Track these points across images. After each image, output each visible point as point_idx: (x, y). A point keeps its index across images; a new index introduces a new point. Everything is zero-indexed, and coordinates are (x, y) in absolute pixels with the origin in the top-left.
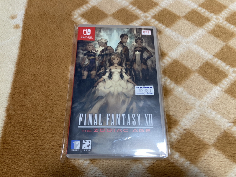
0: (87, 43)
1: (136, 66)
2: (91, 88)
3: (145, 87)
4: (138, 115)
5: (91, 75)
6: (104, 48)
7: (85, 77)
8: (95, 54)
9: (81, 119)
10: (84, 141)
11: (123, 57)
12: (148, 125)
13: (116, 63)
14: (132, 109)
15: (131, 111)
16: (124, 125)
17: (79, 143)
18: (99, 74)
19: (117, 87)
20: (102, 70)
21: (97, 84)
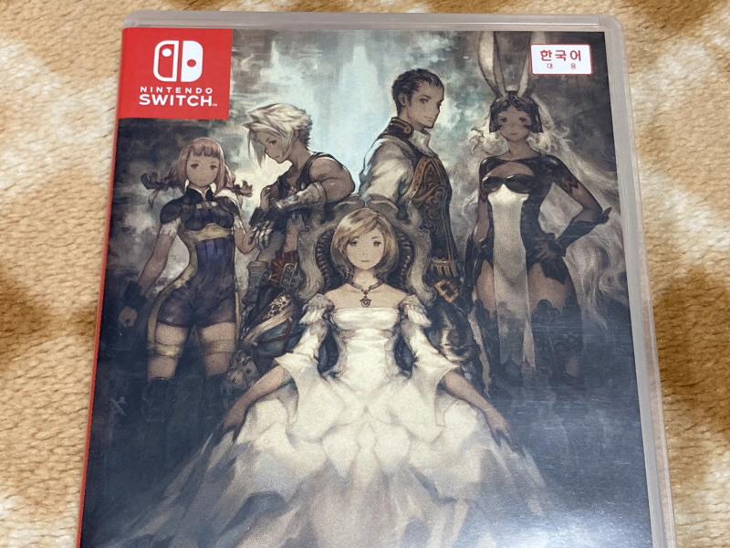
0: (180, 140)
1: (496, 288)
2: (201, 441)
5: (207, 347)
6: (287, 165)
7: (164, 368)
8: (234, 209)
11: (410, 229)
13: (366, 266)
18: (255, 344)
19: (373, 430)
20: (278, 316)
21: (242, 412)
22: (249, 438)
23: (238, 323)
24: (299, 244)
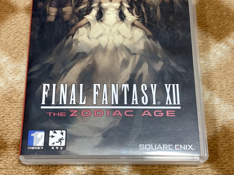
2: (63, 38)
4: (152, 85)
5: (64, 13)
7: (51, 18)
9: (47, 93)
10: (51, 133)
12: (170, 103)
14: (141, 75)
16: (126, 103)
17: (42, 136)
18: (78, 12)
19: (113, 36)
20: (85, 5)
21: (74, 30)
22: (77, 38)
23: (73, 7)
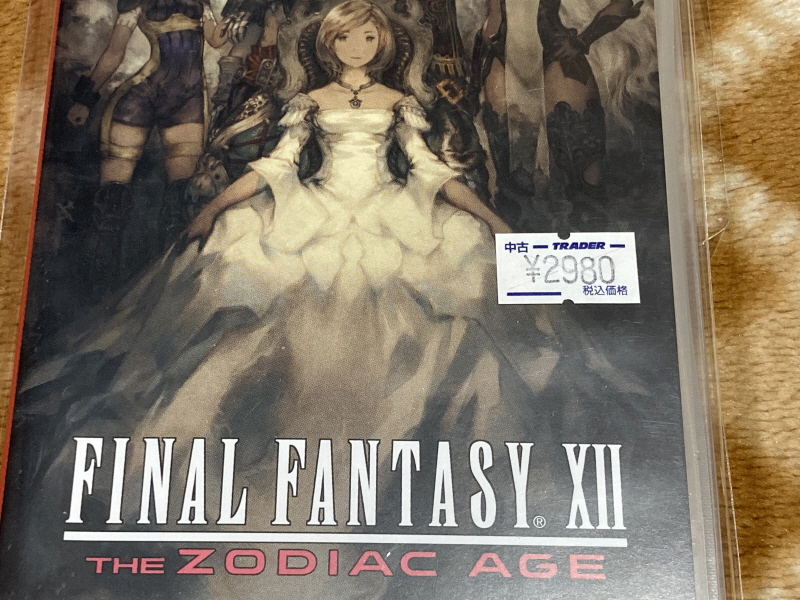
1: (507, 90)
2: (162, 251)
3: (570, 241)
4: (512, 447)
5: (170, 149)
7: (119, 171)
9: (89, 476)
11: (409, 23)
12: (587, 525)
13: (357, 64)
14: (471, 405)
15: (459, 420)
16: (406, 520)
18: (226, 147)
19: (361, 242)
20: (252, 117)
21: (210, 219)
22: (217, 248)
23: (206, 124)
24: (279, 38)
